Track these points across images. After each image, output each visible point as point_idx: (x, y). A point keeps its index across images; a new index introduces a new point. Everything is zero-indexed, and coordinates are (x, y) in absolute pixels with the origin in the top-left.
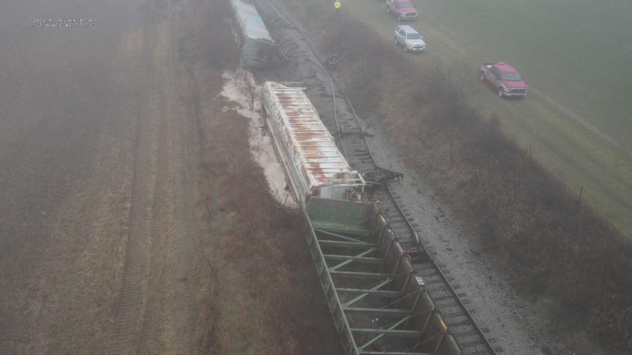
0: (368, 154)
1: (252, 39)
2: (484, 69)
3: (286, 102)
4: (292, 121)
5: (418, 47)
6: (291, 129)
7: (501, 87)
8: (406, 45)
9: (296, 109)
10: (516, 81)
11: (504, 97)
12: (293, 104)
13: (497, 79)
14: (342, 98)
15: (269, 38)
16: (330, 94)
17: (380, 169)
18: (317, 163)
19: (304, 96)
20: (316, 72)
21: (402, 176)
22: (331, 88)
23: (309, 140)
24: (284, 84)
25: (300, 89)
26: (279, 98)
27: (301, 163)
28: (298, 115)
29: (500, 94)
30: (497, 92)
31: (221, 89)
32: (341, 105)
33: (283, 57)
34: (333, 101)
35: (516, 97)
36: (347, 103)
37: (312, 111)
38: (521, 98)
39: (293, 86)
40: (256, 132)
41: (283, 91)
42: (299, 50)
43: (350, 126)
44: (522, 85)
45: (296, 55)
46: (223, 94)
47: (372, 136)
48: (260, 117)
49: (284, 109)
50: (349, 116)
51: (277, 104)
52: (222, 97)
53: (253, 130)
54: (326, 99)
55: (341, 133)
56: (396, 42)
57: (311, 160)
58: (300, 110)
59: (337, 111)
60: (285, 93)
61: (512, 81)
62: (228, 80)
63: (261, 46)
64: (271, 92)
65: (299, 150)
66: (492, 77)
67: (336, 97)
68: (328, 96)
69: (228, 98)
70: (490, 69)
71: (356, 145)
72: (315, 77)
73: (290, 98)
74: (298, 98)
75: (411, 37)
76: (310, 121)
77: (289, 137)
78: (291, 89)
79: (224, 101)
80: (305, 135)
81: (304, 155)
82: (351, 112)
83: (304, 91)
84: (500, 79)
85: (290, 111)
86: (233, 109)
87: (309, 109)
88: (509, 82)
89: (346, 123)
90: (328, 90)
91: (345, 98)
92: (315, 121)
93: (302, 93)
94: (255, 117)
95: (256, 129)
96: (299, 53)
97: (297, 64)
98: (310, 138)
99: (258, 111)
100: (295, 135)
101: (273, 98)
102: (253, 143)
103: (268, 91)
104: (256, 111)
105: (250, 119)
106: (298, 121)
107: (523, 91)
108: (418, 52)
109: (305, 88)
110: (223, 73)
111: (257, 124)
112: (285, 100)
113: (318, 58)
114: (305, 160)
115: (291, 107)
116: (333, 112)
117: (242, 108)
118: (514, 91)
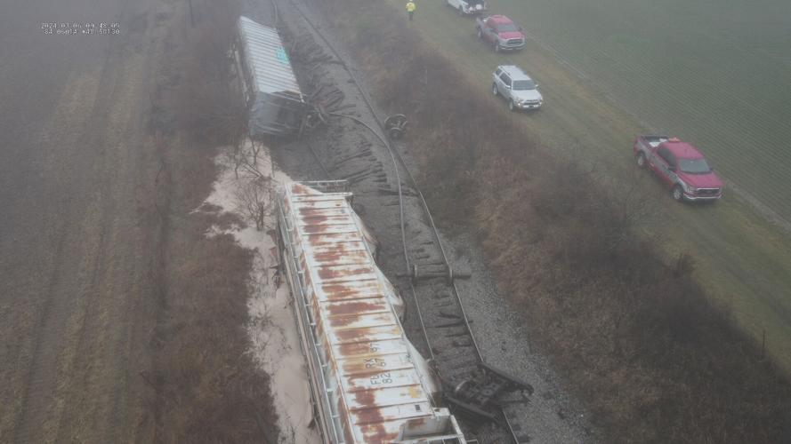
0: (462, 323)
1: (268, 95)
2: (644, 147)
3: (318, 228)
4: (325, 273)
5: (531, 103)
6: (323, 296)
7: (678, 185)
8: (511, 99)
9: (334, 241)
10: (702, 173)
11: (683, 201)
12: (329, 231)
13: (669, 169)
14: (413, 195)
15: (294, 89)
16: (393, 188)
17: (488, 370)
18: (370, 390)
19: (349, 210)
20: (370, 145)
21: (530, 390)
22: (395, 178)
23: (355, 325)
24: (314, 186)
25: (341, 196)
26: (304, 219)
27: (339, 392)
28: (337, 258)
29: (677, 195)
30: (671, 191)
31: (209, 190)
32: (411, 212)
33: (318, 118)
34: (398, 203)
35: (704, 203)
36: (421, 204)
37: (362, 247)
38: (711, 202)
39: (331, 189)
40: (264, 281)
41: (312, 202)
42: (344, 103)
43: (428, 257)
44: (712, 182)
45: (339, 113)
46: (211, 200)
47: (466, 277)
48: (274, 245)
49: (313, 245)
50: (426, 234)
51: (301, 232)
52: (210, 207)
53: (259, 276)
54: (389, 199)
55: (413, 276)
56: (495, 93)
57: (358, 382)
58: (340, 246)
59: (406, 225)
60: (317, 205)
61: (696, 174)
62: (225, 168)
63: (283, 104)
64: (291, 205)
65: (336, 353)
66: (659, 163)
67: (403, 194)
68: (390, 193)
69: (220, 208)
70: (654, 150)
71: (440, 302)
72: (370, 153)
73: (324, 218)
74: (338, 218)
75: (520, 86)
76: (358, 272)
77: (318, 315)
78: (327, 196)
79: (212, 213)
80: (348, 310)
81: (345, 368)
82: (428, 224)
83: (348, 199)
84: (675, 171)
85: (322, 250)
86: (228, 232)
87: (356, 245)
88: (690, 176)
89: (422, 250)
90: (390, 179)
91: (418, 196)
92: (367, 271)
93: (345, 204)
94: (265, 244)
95: (265, 271)
96: (345, 107)
97: (341, 129)
98: (356, 318)
99: (271, 233)
100: (328, 312)
101: (295, 218)
102: (256, 308)
103: (286, 201)
104: (268, 233)
105: (256, 250)
106: (336, 272)
107: (714, 192)
108: (531, 111)
109: (351, 194)
110: (216, 154)
111: (267, 263)
112: (314, 222)
113: (374, 116)
114: (345, 380)
115: (325, 239)
116: (399, 226)
117: (243, 226)
118: (702, 192)
